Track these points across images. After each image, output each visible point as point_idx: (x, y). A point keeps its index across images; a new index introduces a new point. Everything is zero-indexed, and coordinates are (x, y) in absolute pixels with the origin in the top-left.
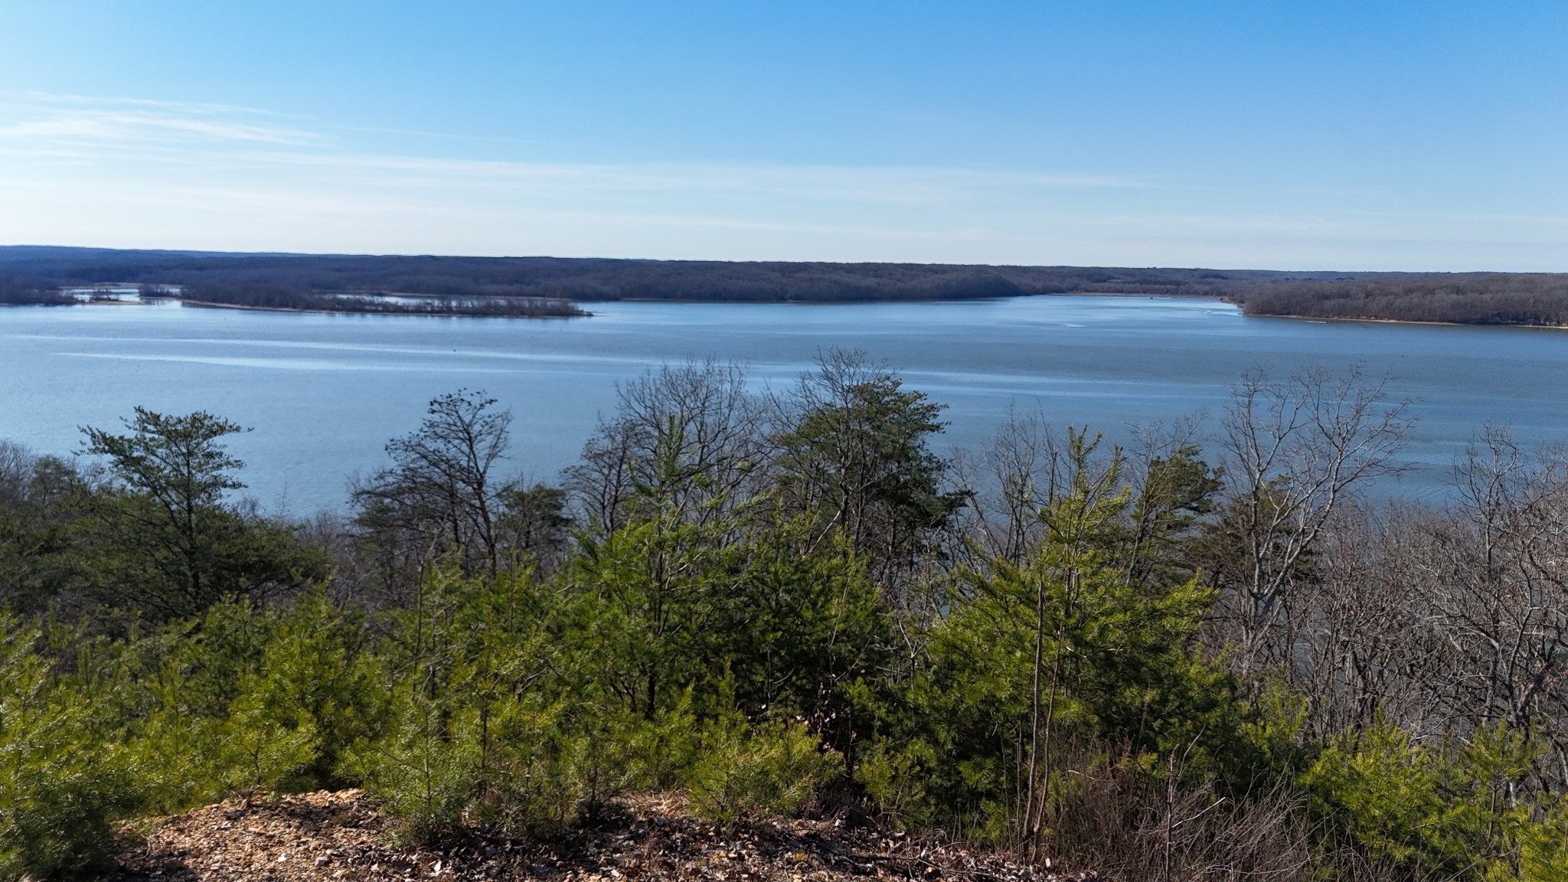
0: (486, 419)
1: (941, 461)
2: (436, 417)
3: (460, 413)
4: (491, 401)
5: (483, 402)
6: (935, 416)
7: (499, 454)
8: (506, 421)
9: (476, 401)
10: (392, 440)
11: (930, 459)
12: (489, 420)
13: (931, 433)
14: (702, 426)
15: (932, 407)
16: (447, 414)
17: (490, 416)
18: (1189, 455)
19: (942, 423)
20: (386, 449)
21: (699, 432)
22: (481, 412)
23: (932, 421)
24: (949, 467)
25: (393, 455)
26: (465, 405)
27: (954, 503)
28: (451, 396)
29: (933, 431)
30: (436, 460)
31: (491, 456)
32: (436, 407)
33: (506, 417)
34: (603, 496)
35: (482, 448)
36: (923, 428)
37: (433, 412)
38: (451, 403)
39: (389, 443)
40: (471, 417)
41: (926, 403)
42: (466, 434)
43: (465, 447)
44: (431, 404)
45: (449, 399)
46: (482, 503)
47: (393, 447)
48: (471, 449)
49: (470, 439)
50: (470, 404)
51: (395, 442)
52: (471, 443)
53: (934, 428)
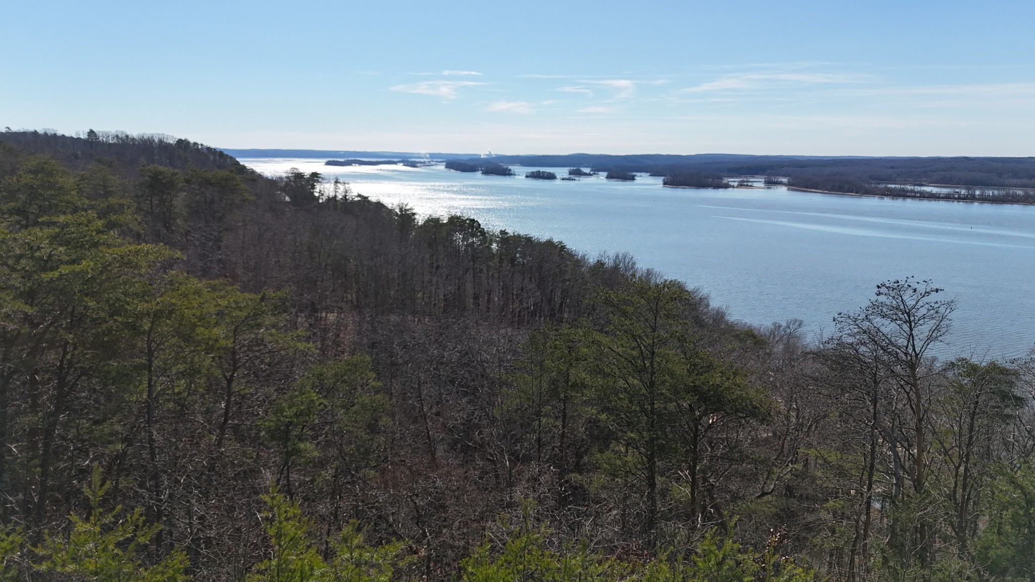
0: (933, 305)
2: (882, 298)
3: (904, 298)
4: (937, 291)
5: (927, 291)
7: (940, 338)
8: (948, 311)
9: (921, 289)
10: (840, 314)
12: (936, 306)
16: (893, 297)
17: (936, 303)
20: (834, 320)
22: (926, 299)
25: (838, 325)
26: (910, 291)
28: (898, 282)
30: (873, 337)
31: (930, 339)
32: (883, 290)
33: (950, 305)
35: (922, 331)
37: (879, 294)
38: (897, 288)
39: (836, 316)
40: (914, 303)
42: (908, 317)
43: (906, 327)
44: (879, 287)
45: (896, 285)
46: (915, 380)
47: (840, 320)
48: (911, 330)
49: (910, 323)
50: (915, 290)
51: (842, 315)
52: (911, 325)
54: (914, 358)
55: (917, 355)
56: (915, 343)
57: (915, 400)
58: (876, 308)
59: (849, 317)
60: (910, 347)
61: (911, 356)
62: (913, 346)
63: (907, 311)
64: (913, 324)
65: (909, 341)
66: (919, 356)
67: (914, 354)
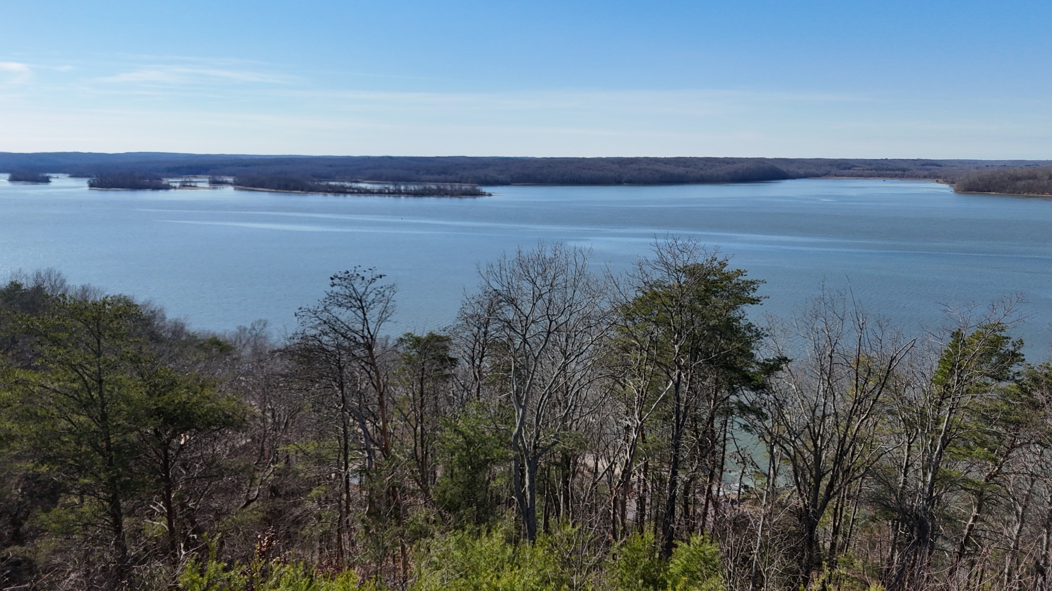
0: (379, 289)
1: (759, 329)
2: (336, 289)
3: (355, 287)
4: (381, 276)
5: (373, 278)
6: (754, 290)
7: (388, 319)
8: (392, 293)
9: (368, 276)
10: (300, 309)
11: (749, 327)
12: (382, 290)
13: (750, 305)
15: (752, 283)
16: (346, 287)
17: (382, 287)
18: (995, 331)
19: (761, 297)
20: (296, 315)
21: (548, 308)
22: (372, 285)
23: (753, 295)
24: (767, 336)
25: (300, 320)
26: (359, 280)
27: (772, 367)
28: (348, 272)
29: (752, 303)
30: (332, 326)
31: (381, 320)
32: (336, 281)
33: (392, 287)
34: (473, 352)
35: (373, 315)
36: (744, 301)
37: (333, 285)
38: (347, 278)
39: (297, 311)
40: (363, 289)
41: (747, 279)
42: (360, 304)
43: (360, 313)
44: (332, 279)
45: (347, 275)
46: (373, 359)
47: (301, 314)
48: (365, 314)
49: (363, 308)
50: (363, 278)
51: (303, 309)
52: (363, 310)
53: (754, 301)
54: (370, 340)
55: (372, 336)
56: (369, 326)
57: (376, 377)
58: (332, 299)
59: (309, 311)
60: (366, 331)
61: (367, 338)
62: (368, 329)
63: (359, 298)
64: (365, 309)
65: (364, 325)
66: (374, 337)
67: (369, 336)
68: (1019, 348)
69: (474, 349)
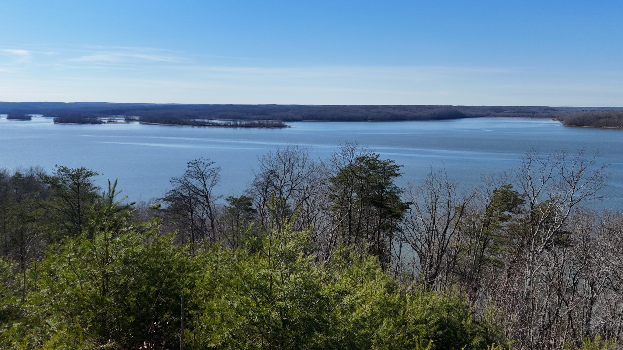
0: (212, 170)
1: (400, 189)
2: (190, 169)
3: (200, 167)
4: (213, 163)
5: (209, 163)
6: (398, 170)
7: (217, 184)
8: (218, 171)
9: (206, 162)
10: (173, 178)
11: (395, 188)
12: (213, 170)
14: (292, 174)
15: (397, 166)
16: (195, 168)
17: (213, 169)
18: (508, 188)
19: (401, 173)
20: (170, 182)
21: (291, 176)
22: (209, 167)
23: (396, 172)
24: (403, 192)
25: (172, 184)
26: (202, 164)
27: (404, 207)
28: (196, 160)
29: (396, 176)
30: (187, 186)
31: (212, 185)
32: (190, 165)
33: (219, 169)
34: (260, 201)
36: (392, 175)
37: (189, 167)
38: (196, 163)
39: (171, 179)
40: (204, 169)
41: (394, 164)
42: (202, 176)
43: (202, 181)
44: (188, 163)
45: (196, 162)
46: (208, 203)
47: (173, 181)
48: (205, 182)
49: (203, 178)
50: (204, 163)
51: (174, 179)
52: (204, 179)
53: (397, 175)
54: (207, 194)
55: (208, 192)
56: (207, 187)
57: (210, 212)
58: (189, 174)
59: (177, 179)
60: (205, 190)
61: (205, 193)
63: (202, 173)
64: (205, 179)
65: (204, 187)
66: (209, 192)
67: (206, 192)
68: (524, 197)
69: (260, 200)
